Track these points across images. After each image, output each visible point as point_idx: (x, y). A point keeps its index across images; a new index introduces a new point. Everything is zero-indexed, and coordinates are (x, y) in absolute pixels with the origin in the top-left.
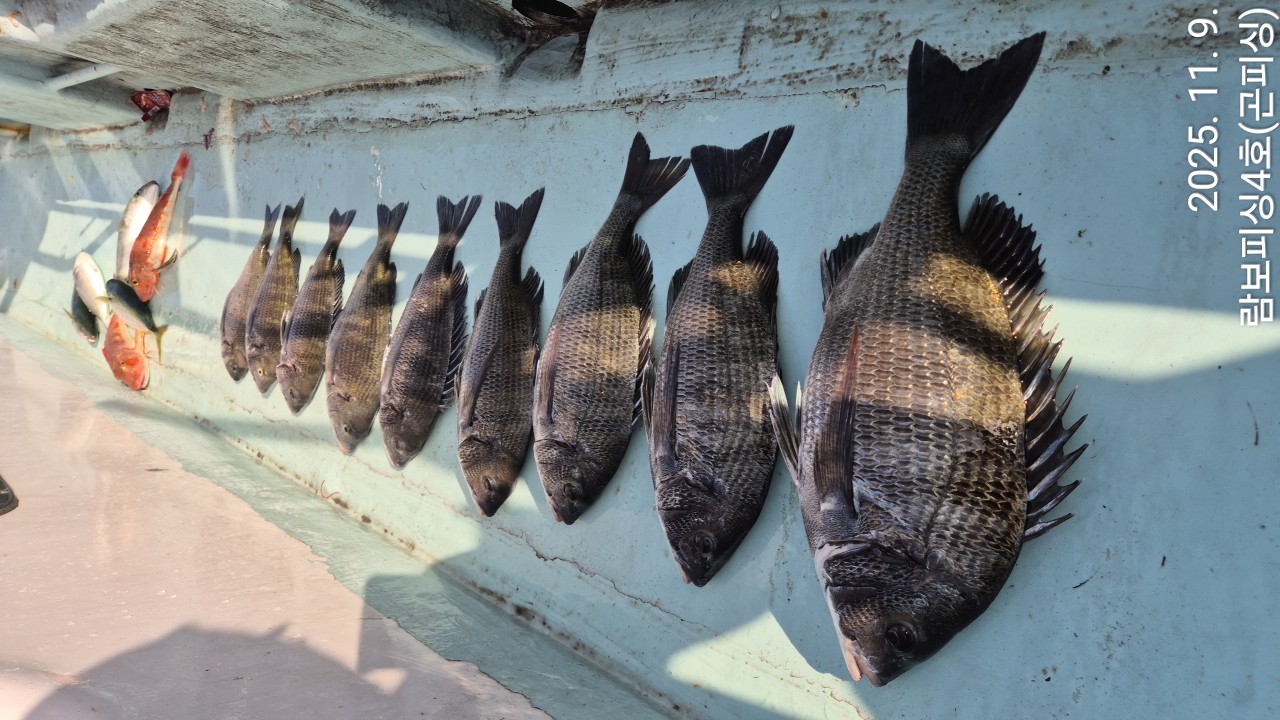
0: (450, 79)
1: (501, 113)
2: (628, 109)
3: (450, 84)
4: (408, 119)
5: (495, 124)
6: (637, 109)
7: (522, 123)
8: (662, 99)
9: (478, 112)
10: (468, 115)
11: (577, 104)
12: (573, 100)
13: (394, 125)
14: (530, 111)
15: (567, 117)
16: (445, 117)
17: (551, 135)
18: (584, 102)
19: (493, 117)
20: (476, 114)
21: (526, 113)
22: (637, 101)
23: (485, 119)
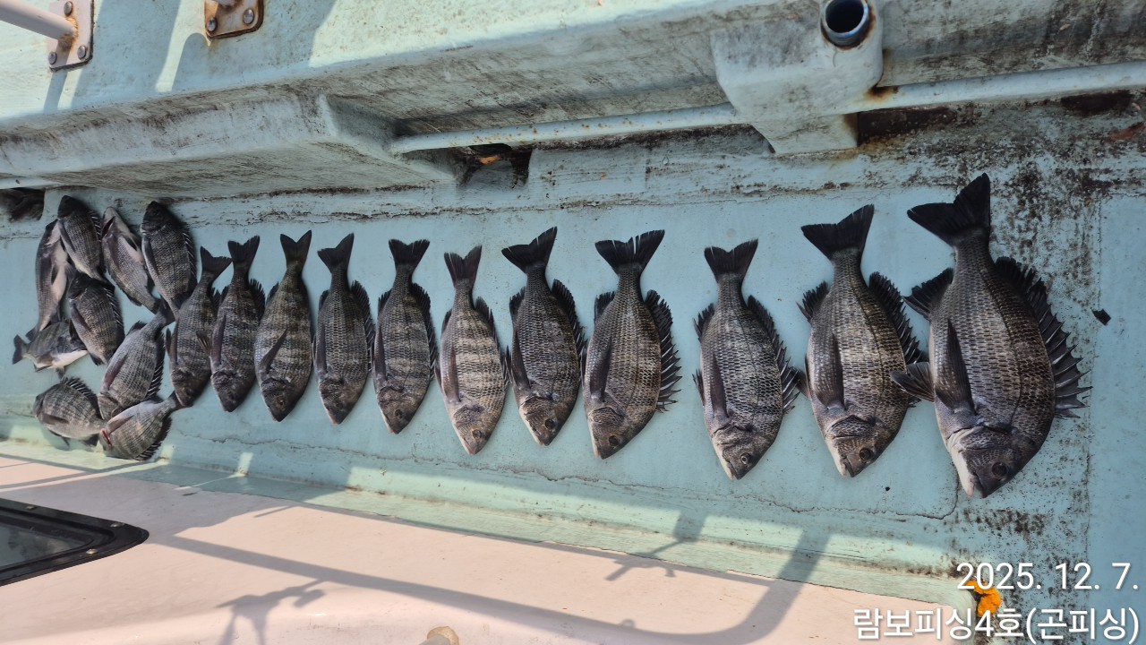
0: (410, 187)
1: (460, 211)
2: (570, 210)
3: (410, 191)
4: (369, 214)
5: (458, 218)
8: (594, 204)
9: (440, 210)
10: (430, 212)
11: (527, 206)
12: (523, 203)
13: (355, 217)
14: (488, 209)
15: (520, 214)
16: (407, 212)
17: (509, 224)
18: (533, 204)
19: (454, 213)
20: (438, 211)
21: (485, 211)
22: (576, 204)
23: (447, 214)
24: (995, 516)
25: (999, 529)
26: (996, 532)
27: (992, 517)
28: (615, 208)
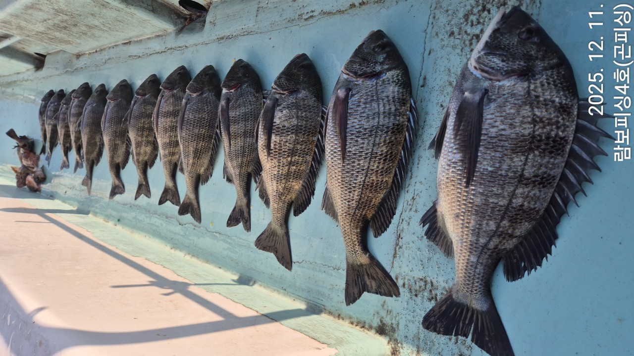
1: (175, 49)
2: (220, 42)
4: (141, 55)
5: (173, 53)
6: (222, 41)
7: (183, 51)
8: (230, 37)
9: (167, 49)
10: (163, 51)
11: (202, 42)
12: (201, 40)
13: (135, 58)
14: (186, 46)
15: (198, 47)
16: (154, 52)
17: (193, 55)
18: (204, 41)
19: (172, 50)
20: (166, 50)
21: (184, 47)
22: (222, 38)
23: (170, 51)
24: (416, 283)
25: (416, 295)
26: (414, 297)
27: (414, 284)
28: (240, 37)
